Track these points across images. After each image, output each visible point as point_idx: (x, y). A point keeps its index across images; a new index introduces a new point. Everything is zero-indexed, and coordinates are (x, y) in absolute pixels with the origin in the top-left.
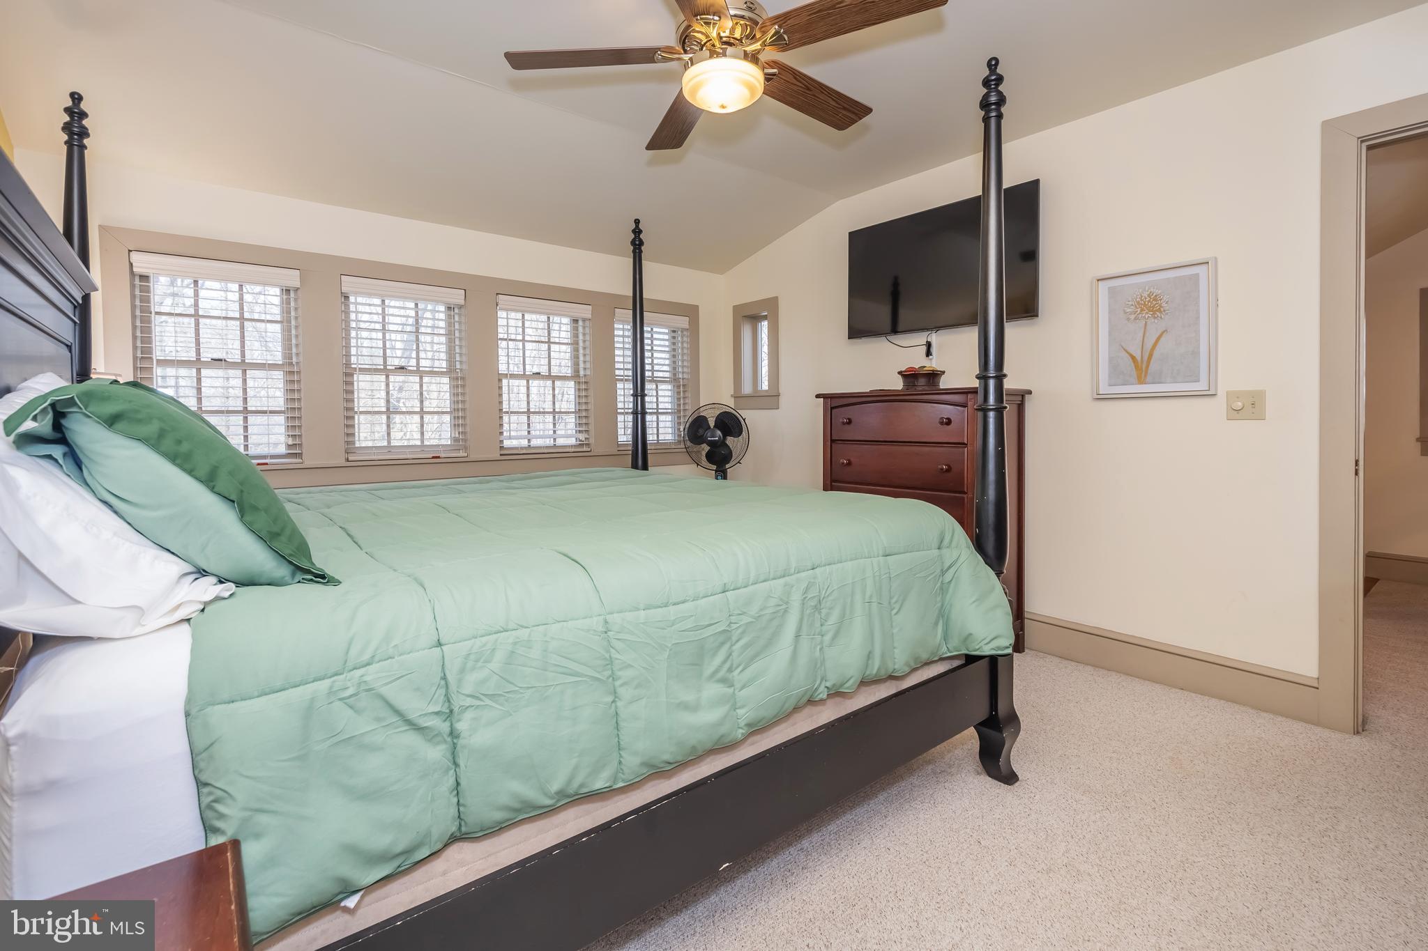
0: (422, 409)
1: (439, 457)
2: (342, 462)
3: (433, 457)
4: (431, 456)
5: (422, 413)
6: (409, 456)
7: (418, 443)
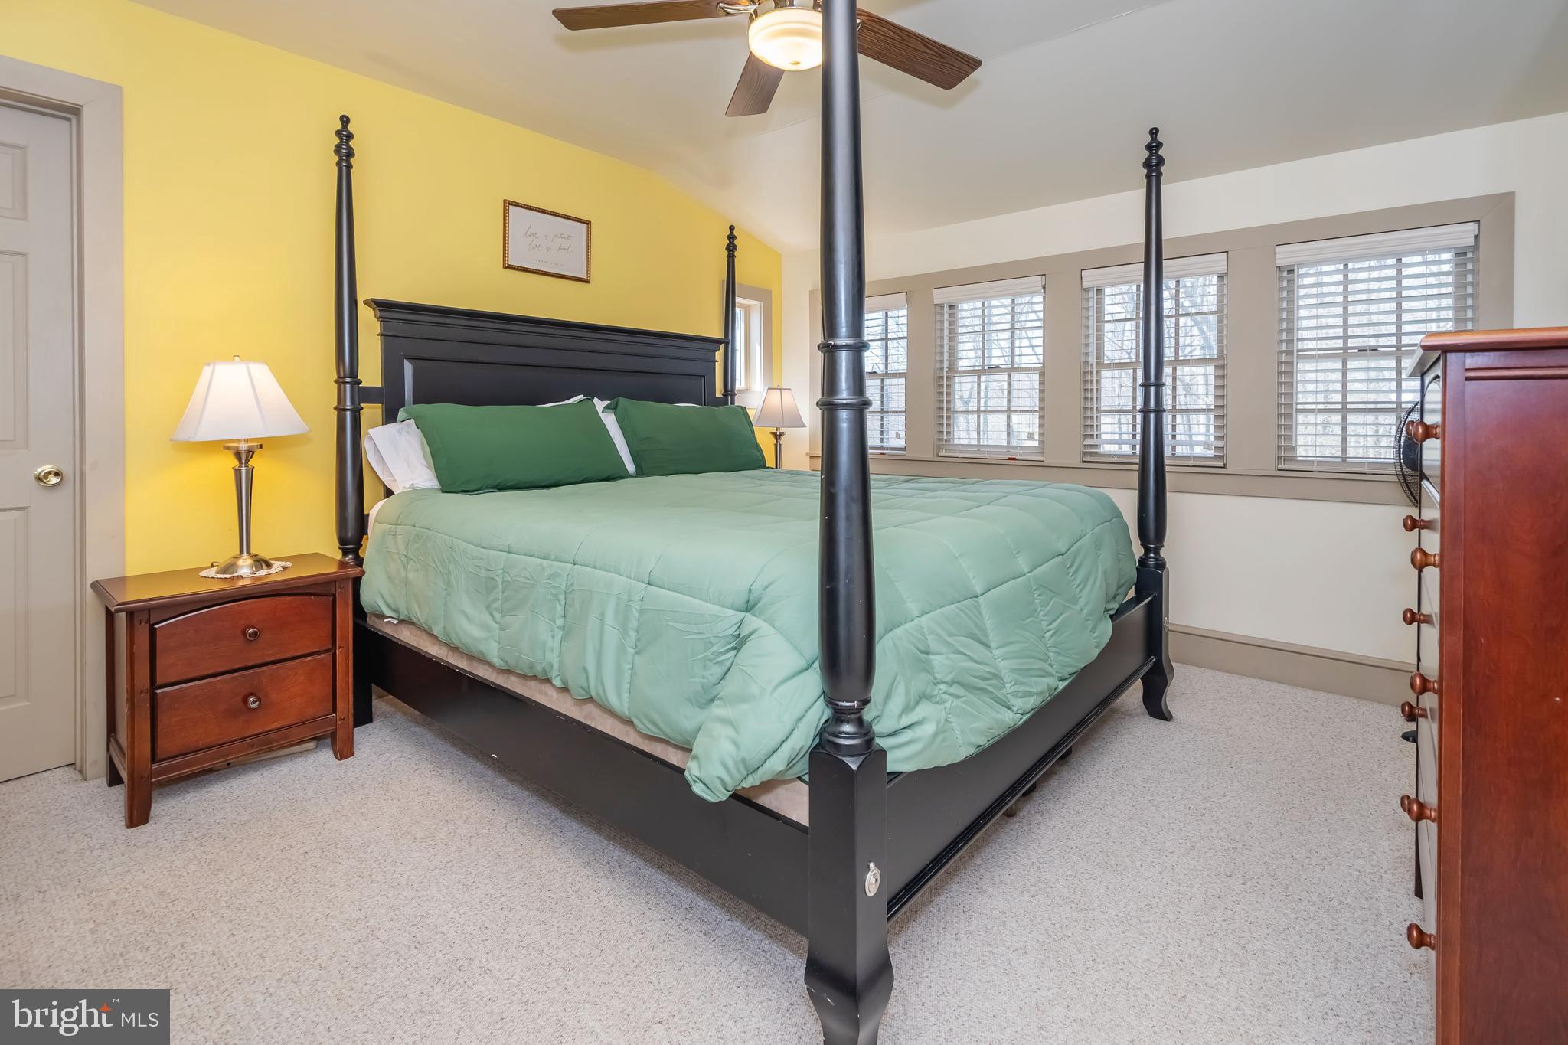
0: (1009, 408)
1: (1014, 459)
2: (930, 456)
3: (1010, 459)
4: (1007, 457)
5: (1009, 412)
6: (987, 456)
7: (1005, 443)
